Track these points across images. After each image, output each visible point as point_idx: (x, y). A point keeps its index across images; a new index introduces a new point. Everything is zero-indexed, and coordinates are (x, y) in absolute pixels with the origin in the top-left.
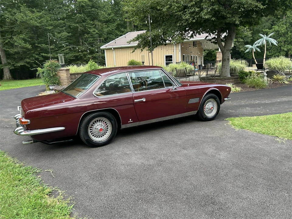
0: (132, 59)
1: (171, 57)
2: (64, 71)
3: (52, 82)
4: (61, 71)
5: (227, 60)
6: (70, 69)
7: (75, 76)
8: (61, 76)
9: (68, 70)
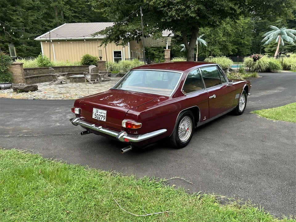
0: (87, 54)
1: (120, 52)
2: (17, 66)
3: (4, 79)
4: (13, 66)
5: (192, 58)
6: (23, 63)
7: (27, 72)
8: (14, 72)
9: (21, 64)
